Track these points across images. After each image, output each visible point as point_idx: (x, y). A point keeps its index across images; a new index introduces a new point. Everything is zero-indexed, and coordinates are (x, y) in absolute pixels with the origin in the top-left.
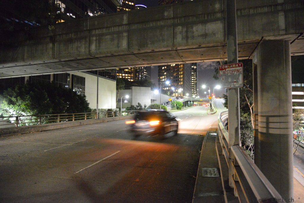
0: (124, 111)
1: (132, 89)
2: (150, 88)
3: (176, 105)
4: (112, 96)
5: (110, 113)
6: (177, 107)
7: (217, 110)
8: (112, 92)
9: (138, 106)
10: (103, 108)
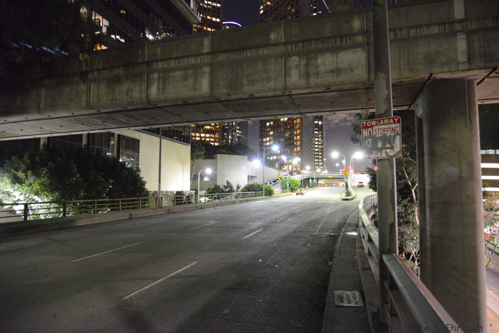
0: (204, 194)
1: (216, 158)
2: (246, 157)
3: (290, 185)
4: (183, 170)
5: (179, 198)
6: (291, 188)
7: (356, 193)
8: (183, 163)
9: (226, 187)
10: (169, 190)
